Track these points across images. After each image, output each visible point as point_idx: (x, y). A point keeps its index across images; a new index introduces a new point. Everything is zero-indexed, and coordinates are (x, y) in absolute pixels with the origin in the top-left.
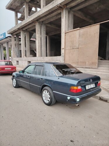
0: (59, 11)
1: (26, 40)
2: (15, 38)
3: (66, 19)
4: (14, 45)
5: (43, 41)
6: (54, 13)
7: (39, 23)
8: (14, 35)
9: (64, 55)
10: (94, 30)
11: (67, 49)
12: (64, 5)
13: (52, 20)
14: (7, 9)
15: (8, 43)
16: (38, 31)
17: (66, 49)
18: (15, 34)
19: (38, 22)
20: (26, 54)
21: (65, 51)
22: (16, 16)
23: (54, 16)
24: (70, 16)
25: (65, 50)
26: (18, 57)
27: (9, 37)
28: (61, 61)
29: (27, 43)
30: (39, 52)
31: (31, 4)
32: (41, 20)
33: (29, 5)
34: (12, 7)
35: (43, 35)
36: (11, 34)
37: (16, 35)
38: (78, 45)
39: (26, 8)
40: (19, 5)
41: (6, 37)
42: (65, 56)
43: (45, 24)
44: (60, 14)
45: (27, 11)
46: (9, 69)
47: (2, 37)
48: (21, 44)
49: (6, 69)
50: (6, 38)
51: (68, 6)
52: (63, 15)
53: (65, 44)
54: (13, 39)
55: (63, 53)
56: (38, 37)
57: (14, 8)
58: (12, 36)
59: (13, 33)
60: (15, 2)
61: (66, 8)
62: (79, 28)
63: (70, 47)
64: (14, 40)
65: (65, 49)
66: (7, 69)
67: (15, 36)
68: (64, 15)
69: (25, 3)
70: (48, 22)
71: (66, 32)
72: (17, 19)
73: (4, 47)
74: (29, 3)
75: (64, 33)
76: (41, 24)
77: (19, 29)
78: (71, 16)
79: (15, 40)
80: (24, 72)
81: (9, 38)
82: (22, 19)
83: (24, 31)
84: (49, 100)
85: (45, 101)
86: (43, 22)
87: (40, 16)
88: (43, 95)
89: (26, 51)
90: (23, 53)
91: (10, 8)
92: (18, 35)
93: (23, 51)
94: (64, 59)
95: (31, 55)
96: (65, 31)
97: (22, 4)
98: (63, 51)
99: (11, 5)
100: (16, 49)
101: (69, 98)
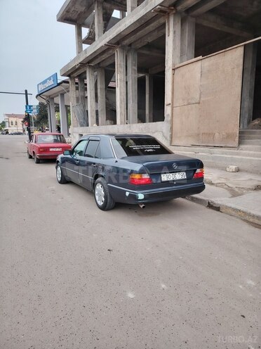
0: (161, 20)
1: (99, 87)
2: (77, 83)
3: (174, 37)
4: (75, 101)
5: (132, 89)
6: (152, 25)
7: (123, 48)
8: (75, 78)
9: (169, 119)
10: (232, 60)
11: (178, 105)
12: (170, 6)
13: (150, 40)
14: (59, 20)
15: (62, 95)
16: (121, 67)
17: (174, 105)
18: (75, 75)
19: (120, 46)
20: (97, 119)
21: (172, 110)
22: (79, 33)
23: (154, 31)
24: (187, 29)
25: (173, 108)
26: (82, 126)
27: (64, 82)
28: (164, 131)
29: (99, 95)
30: (121, 113)
31: (107, 5)
32: (127, 42)
33: (104, 9)
34: (70, 15)
35: (130, 74)
36: (69, 76)
37: (79, 76)
38: (198, 96)
39: (98, 15)
40: (83, 9)
41: (59, 82)
42: (172, 120)
43: (136, 50)
44: (163, 25)
45: (99, 22)
46: (57, 150)
47: (51, 83)
48: (87, 97)
49: (51, 150)
50: (59, 84)
51: (179, 8)
52: (169, 29)
53: (173, 93)
54: (72, 87)
55: (168, 115)
56: (120, 80)
57: (75, 17)
58: (70, 81)
59: (72, 73)
60: (75, 4)
61: (174, 12)
62: (201, 57)
63: (183, 100)
64: (74, 89)
65: (172, 104)
66: (54, 150)
67: (77, 80)
68: (171, 29)
69: (96, 5)
70: (143, 44)
71: (176, 67)
72: (81, 42)
73: (55, 104)
74: (105, 3)
75: (171, 70)
76: (128, 51)
77: (82, 64)
78: (189, 29)
79: (77, 89)
80: (73, 154)
81: (64, 84)
82: (90, 39)
83: (94, 68)
84: (103, 199)
85: (99, 202)
86: (130, 45)
87: (122, 33)
88: (96, 193)
89: (97, 112)
90: (92, 116)
91: (66, 17)
92: (82, 77)
93: (91, 112)
94: (172, 128)
95: (108, 121)
96: (174, 65)
97: (89, 8)
98: (168, 110)
99: (68, 12)
100: (79, 109)
101: (127, 194)
